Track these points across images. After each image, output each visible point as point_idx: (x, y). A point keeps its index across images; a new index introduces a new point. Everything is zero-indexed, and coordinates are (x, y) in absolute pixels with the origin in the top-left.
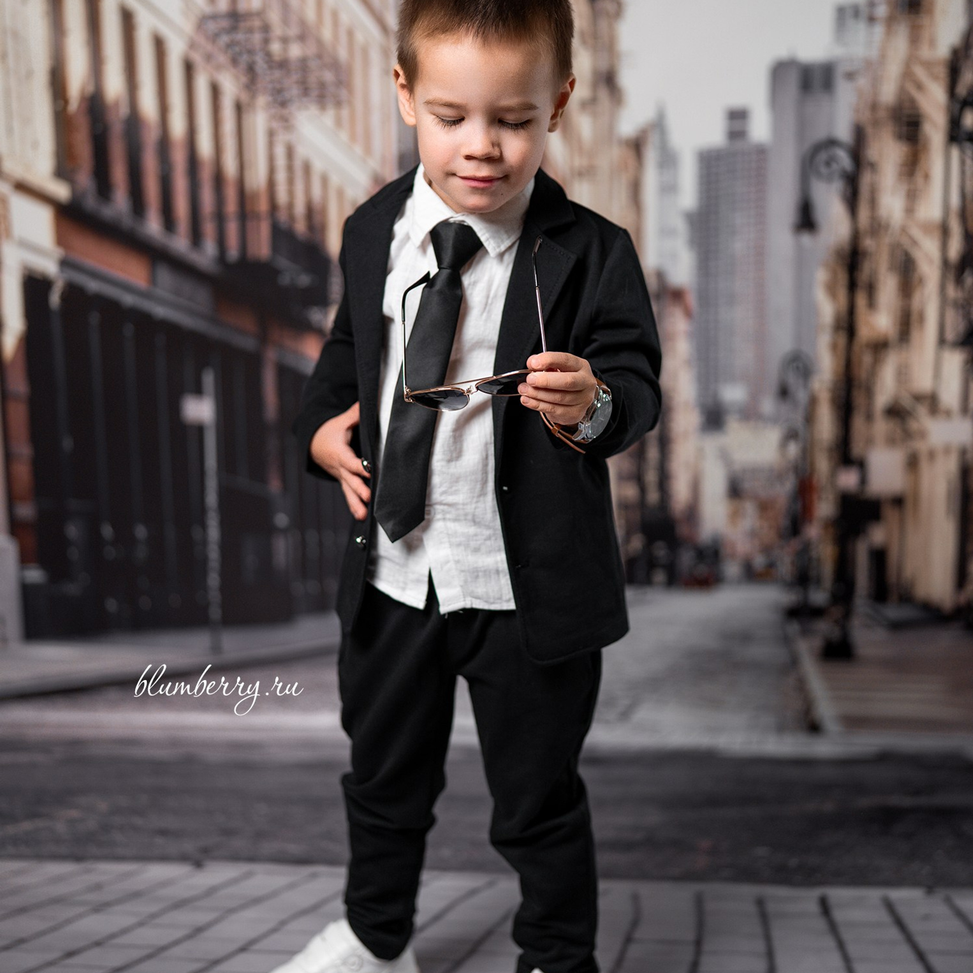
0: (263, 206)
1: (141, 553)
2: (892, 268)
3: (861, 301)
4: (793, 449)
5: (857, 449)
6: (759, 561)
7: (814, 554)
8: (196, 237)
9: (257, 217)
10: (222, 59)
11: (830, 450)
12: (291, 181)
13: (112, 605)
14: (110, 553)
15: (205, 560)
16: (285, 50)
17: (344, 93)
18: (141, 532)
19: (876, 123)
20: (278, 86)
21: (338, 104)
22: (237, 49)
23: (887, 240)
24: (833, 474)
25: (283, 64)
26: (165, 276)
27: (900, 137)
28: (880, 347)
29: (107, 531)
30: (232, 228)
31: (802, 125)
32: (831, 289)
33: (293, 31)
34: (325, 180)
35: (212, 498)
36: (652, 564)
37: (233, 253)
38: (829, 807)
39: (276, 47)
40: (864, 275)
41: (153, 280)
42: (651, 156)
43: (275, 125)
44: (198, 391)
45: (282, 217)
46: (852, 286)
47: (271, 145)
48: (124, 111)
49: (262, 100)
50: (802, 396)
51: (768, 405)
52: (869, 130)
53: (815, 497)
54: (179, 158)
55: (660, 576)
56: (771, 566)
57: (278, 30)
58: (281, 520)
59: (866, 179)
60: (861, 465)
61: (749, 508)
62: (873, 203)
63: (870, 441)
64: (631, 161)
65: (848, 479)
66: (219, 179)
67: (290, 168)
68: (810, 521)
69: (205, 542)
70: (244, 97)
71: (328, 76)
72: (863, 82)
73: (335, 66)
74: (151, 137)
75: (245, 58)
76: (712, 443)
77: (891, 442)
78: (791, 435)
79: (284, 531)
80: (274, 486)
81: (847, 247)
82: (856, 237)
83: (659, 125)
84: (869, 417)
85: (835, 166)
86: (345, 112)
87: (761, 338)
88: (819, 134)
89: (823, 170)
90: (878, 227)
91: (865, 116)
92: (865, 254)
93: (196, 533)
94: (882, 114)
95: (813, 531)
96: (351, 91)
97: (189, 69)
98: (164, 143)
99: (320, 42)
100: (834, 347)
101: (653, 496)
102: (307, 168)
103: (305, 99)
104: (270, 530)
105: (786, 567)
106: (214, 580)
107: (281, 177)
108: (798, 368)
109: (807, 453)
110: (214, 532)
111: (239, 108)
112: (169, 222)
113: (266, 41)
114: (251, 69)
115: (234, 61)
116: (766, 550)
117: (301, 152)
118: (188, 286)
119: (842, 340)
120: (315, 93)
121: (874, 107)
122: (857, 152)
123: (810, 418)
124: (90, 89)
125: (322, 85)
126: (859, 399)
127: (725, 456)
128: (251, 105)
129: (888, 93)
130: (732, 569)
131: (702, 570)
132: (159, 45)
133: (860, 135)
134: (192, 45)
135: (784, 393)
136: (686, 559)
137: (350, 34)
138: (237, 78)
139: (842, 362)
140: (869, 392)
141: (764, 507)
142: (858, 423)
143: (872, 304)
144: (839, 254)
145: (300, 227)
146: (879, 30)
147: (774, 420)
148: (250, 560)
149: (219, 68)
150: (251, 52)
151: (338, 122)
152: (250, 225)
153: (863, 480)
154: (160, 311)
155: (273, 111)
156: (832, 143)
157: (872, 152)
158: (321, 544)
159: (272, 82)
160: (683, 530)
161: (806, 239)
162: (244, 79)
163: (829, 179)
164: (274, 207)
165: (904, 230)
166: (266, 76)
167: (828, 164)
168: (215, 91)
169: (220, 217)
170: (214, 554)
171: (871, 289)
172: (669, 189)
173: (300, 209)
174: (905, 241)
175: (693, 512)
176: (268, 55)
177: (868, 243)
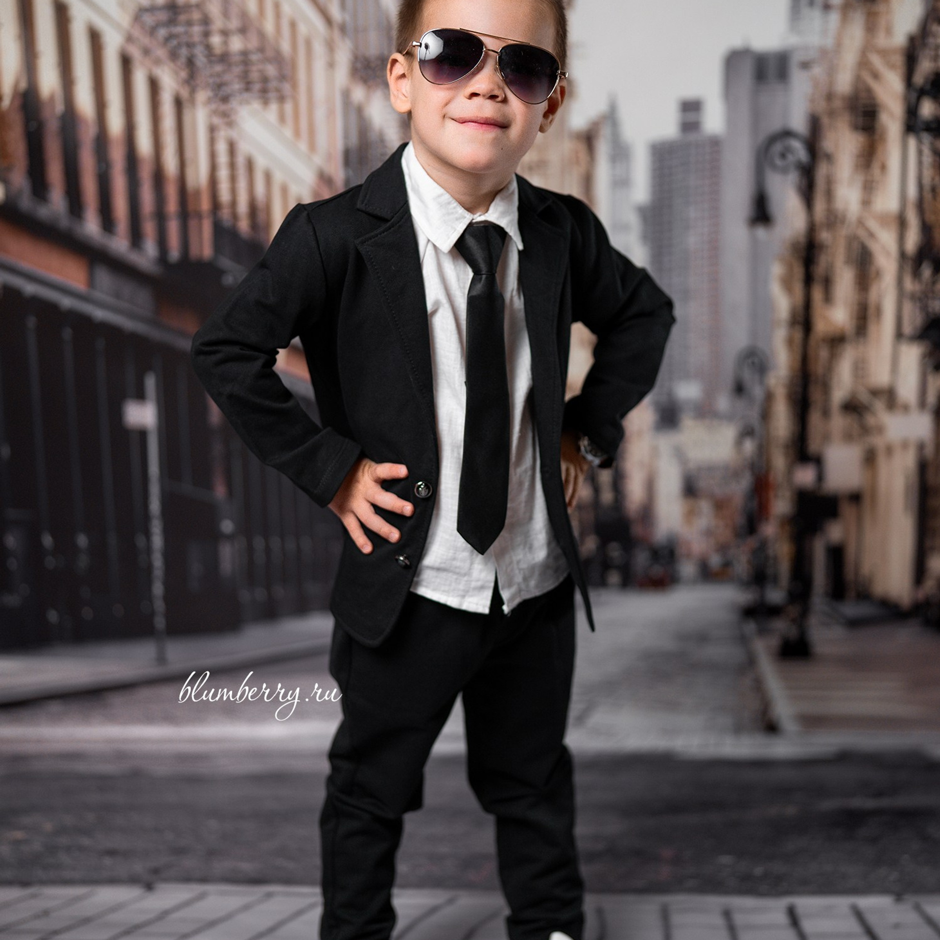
0: (205, 205)
1: (83, 562)
2: (848, 261)
3: (817, 294)
4: (749, 446)
5: (813, 446)
6: (715, 560)
7: (771, 552)
8: (136, 237)
9: (199, 216)
10: (161, 52)
11: (787, 447)
12: (233, 179)
13: (53, 616)
14: (50, 562)
15: (150, 568)
16: (226, 43)
17: (287, 87)
18: (82, 540)
19: (832, 113)
20: (218, 80)
21: (281, 99)
22: (174, 42)
23: (843, 232)
24: (790, 472)
25: (224, 58)
26: (104, 277)
27: (856, 127)
28: (837, 341)
29: (47, 540)
30: (173, 228)
31: (757, 115)
32: (787, 283)
33: (234, 24)
34: (268, 177)
35: (155, 505)
36: (606, 566)
37: (175, 254)
38: (791, 810)
39: (216, 40)
40: (819, 270)
41: (91, 282)
42: (603, 149)
43: (216, 121)
44: (140, 396)
45: (225, 214)
46: (808, 280)
47: (212, 141)
48: (60, 107)
49: (202, 96)
50: (758, 392)
51: (723, 402)
52: (825, 121)
53: (771, 494)
54: (117, 156)
55: (614, 578)
56: (727, 565)
57: (218, 23)
58: (227, 526)
59: (822, 171)
60: (818, 461)
61: (705, 506)
62: (829, 194)
63: (826, 438)
64: (583, 155)
65: (805, 476)
66: (159, 176)
67: (232, 165)
68: (767, 519)
69: (149, 550)
70: (185, 93)
71: (271, 70)
72: (817, 71)
73: (278, 59)
74: (87, 134)
75: (184, 52)
76: (666, 442)
77: (848, 437)
78: (747, 432)
79: (230, 538)
80: (220, 491)
81: (802, 240)
82: (812, 229)
83: (611, 117)
84: (826, 413)
85: (791, 158)
86: (288, 107)
87: (716, 334)
88: (775, 125)
89: (778, 162)
90: (834, 220)
91: (821, 106)
92: (821, 247)
93: (140, 541)
94: (838, 104)
95: (770, 529)
96: (295, 86)
97: (126, 62)
98: (102, 140)
99: (262, 35)
100: (790, 342)
101: (607, 496)
102: (250, 165)
103: (246, 95)
104: (215, 537)
105: (742, 566)
106: (158, 589)
107: (223, 174)
108: (753, 363)
109: (763, 450)
110: (158, 540)
111: (179, 103)
112: (107, 222)
113: (207, 34)
114: (190, 63)
115: (174, 55)
116: (722, 548)
117: (244, 148)
118: (128, 288)
119: (798, 335)
120: (257, 87)
121: (830, 96)
122: (813, 144)
123: (766, 415)
124: (23, 85)
125: (265, 80)
126: (816, 395)
127: (679, 454)
128: (192, 101)
129: (844, 83)
130: (687, 569)
131: (657, 570)
132: (95, 38)
133: (815, 125)
134: (129, 39)
135: (739, 389)
136: (641, 559)
137: (293, 25)
138: (176, 73)
139: (798, 357)
140: (826, 388)
141: (720, 505)
142: (815, 418)
143: (828, 298)
144: (795, 247)
145: (244, 225)
146: (834, 18)
147: (729, 417)
148: (196, 568)
149: (158, 62)
150: (190, 45)
151: (282, 118)
152: (193, 224)
153: (820, 477)
154: (99, 314)
155: (213, 106)
156: (787, 134)
157: (828, 143)
158: (268, 550)
159: (211, 76)
160: (637, 530)
161: (761, 232)
162: (184, 74)
163: (784, 171)
164: (216, 205)
165: (861, 222)
166: (206, 71)
167: (783, 156)
168: (154, 86)
169: (160, 216)
170: (158, 561)
171: (828, 283)
172: (621, 183)
173: (243, 207)
174: (861, 233)
175: (647, 512)
176: (208, 47)
177: (824, 236)
